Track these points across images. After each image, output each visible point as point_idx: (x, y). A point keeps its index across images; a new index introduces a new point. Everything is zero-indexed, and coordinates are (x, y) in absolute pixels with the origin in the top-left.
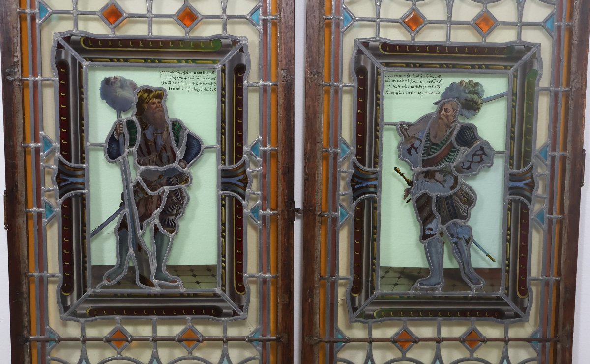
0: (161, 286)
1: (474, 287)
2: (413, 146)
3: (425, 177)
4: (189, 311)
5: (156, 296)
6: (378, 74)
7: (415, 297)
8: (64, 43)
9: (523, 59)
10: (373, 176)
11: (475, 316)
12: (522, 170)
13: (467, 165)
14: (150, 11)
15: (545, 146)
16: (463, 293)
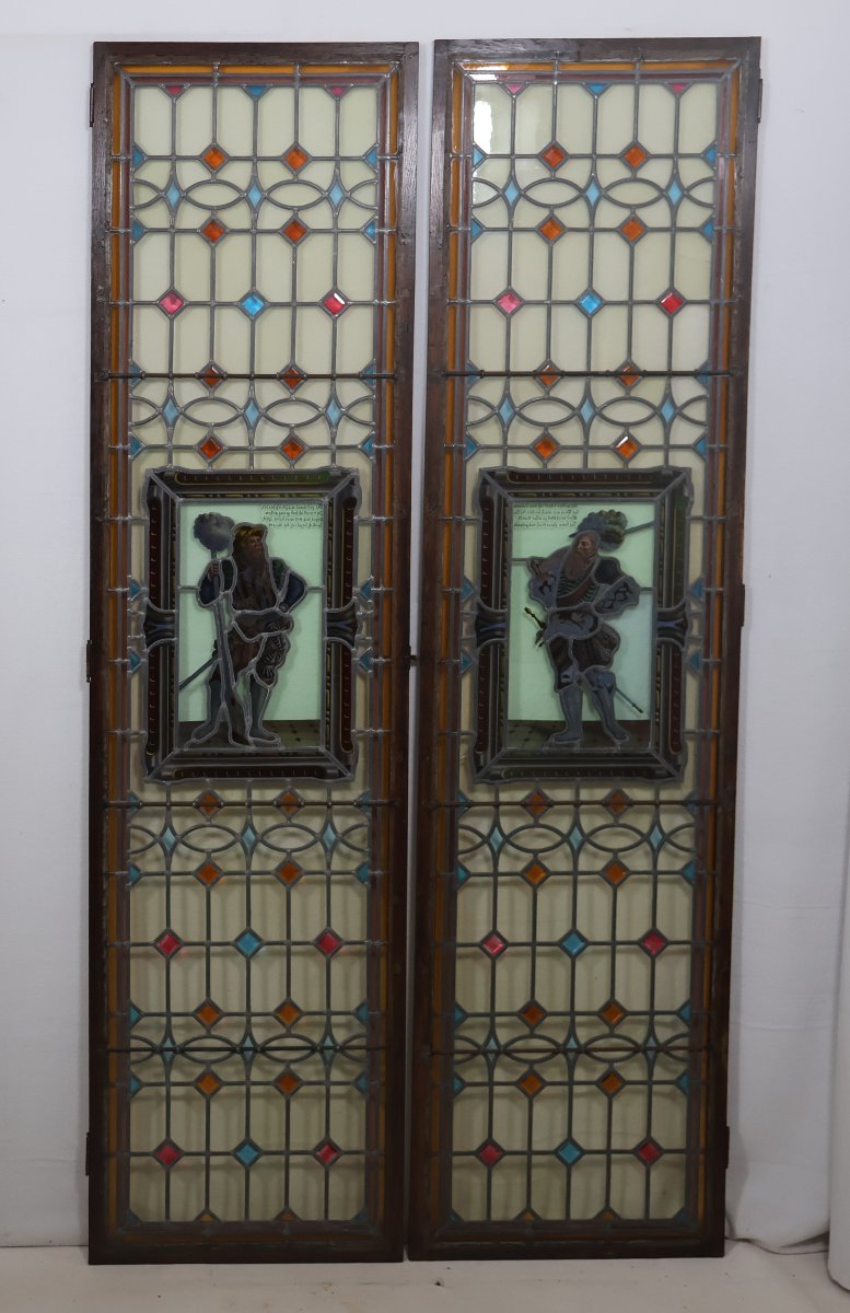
0: (256, 744)
1: (618, 742)
2: (546, 583)
3: (560, 618)
4: (288, 772)
5: (250, 755)
6: (506, 505)
7: (550, 754)
8: (157, 480)
9: (672, 485)
10: (500, 618)
11: (620, 775)
12: (673, 608)
13: (608, 604)
14: (252, 443)
15: (698, 583)
16: (605, 749)
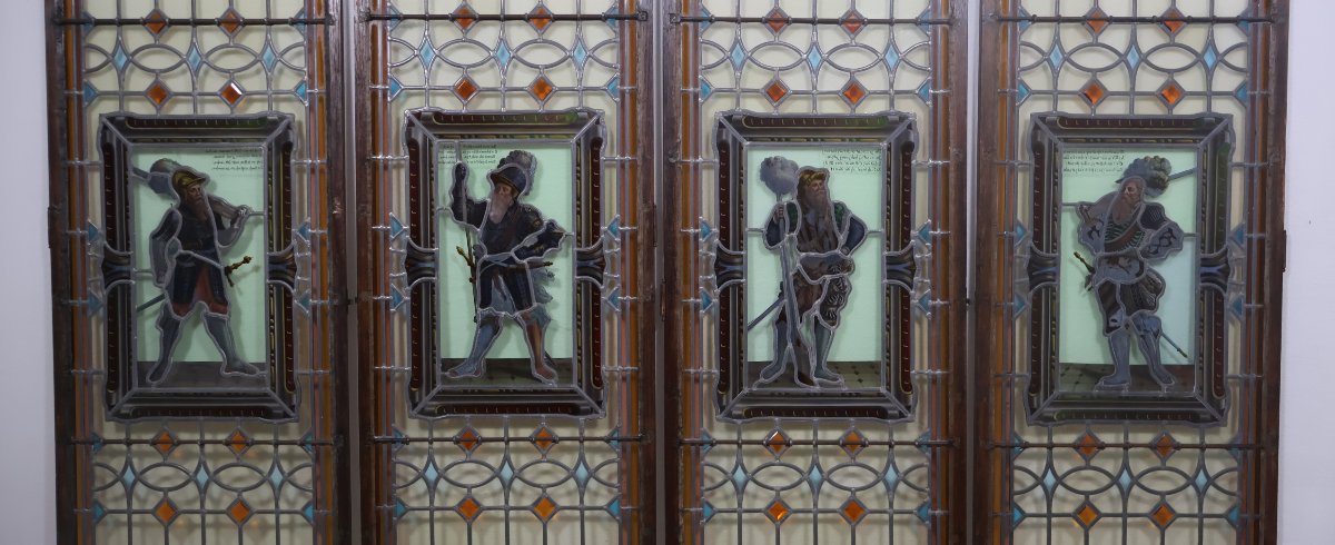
0: (821, 384)
1: (1164, 386)
2: (1094, 228)
3: (1108, 263)
4: (852, 412)
5: (815, 395)
6: (1056, 150)
7: (1099, 397)
8: (726, 123)
9: (1213, 132)
10: (1051, 262)
11: (1166, 419)
12: (1215, 254)
13: (1153, 249)
14: (814, 87)
15: (1240, 229)
16: (1152, 393)
